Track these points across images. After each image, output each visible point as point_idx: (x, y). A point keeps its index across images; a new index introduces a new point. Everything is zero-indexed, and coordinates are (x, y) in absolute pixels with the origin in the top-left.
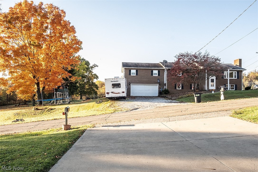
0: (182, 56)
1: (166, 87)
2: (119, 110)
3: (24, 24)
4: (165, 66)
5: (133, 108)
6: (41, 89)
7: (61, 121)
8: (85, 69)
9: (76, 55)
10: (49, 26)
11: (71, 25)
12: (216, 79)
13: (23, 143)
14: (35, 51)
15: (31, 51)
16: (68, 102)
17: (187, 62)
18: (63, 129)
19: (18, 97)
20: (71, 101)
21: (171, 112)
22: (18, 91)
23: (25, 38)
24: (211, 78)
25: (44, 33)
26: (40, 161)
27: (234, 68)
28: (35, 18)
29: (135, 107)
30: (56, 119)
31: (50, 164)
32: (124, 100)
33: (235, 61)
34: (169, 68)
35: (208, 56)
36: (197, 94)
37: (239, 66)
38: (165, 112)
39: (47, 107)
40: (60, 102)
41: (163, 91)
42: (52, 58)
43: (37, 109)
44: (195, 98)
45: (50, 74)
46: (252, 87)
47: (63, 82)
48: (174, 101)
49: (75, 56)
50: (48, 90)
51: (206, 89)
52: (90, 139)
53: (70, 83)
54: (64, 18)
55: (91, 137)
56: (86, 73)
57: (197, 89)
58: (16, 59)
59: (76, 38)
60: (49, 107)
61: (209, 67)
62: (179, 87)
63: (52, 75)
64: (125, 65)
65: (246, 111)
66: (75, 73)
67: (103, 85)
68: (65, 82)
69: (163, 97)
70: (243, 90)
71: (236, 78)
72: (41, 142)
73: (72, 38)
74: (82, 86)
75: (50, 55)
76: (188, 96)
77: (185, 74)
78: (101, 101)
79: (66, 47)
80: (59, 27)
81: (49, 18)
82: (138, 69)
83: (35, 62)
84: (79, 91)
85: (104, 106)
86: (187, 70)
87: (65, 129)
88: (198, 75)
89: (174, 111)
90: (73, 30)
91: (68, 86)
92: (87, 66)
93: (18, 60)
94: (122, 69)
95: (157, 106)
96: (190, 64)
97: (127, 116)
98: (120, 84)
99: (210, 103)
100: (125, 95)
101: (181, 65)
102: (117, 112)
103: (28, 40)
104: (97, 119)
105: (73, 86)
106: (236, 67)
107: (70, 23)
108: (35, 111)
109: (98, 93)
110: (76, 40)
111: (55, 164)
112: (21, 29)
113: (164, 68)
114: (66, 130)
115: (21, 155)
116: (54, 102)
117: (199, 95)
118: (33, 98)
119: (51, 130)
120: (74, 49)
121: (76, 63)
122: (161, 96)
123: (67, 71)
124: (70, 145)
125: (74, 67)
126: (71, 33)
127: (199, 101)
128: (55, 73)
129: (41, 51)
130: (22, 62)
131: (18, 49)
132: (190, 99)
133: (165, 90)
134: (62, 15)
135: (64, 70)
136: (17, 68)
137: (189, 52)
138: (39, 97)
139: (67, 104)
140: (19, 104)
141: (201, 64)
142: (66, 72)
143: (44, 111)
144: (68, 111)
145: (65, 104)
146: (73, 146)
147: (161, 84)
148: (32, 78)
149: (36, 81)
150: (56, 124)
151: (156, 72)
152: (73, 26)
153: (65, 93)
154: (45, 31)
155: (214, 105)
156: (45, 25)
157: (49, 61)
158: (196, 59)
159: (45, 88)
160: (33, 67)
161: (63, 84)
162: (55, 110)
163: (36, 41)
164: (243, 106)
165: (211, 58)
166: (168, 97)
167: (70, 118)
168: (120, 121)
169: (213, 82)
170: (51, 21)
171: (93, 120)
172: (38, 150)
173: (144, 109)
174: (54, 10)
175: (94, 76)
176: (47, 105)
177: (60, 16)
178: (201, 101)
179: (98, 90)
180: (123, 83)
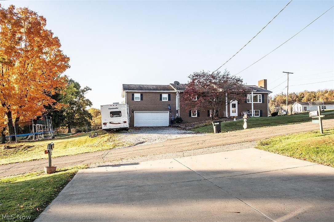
0: (196, 76)
1: (178, 115)
2: (120, 144)
4: (177, 89)
5: (138, 142)
6: (14, 120)
7: (43, 162)
8: (74, 93)
9: (62, 75)
10: (24, 38)
11: (53, 37)
12: (238, 103)
14: (4, 70)
16: (52, 137)
17: (203, 83)
18: (46, 173)
20: (55, 135)
21: (185, 145)
24: (232, 102)
25: (16, 47)
27: (258, 90)
28: (4, 26)
29: (140, 140)
30: (36, 160)
32: (126, 133)
33: (259, 82)
34: (182, 91)
35: (228, 76)
36: (216, 122)
37: (264, 88)
38: (178, 146)
39: (23, 145)
40: (40, 137)
41: (175, 120)
42: (28, 79)
43: (9, 148)
44: (214, 127)
45: (25, 101)
46: (279, 113)
47: (44, 110)
48: (189, 132)
49: (61, 77)
50: (24, 122)
51: (227, 116)
52: (82, 184)
53: (54, 112)
54: (44, 27)
55: (84, 180)
56: (75, 99)
57: (215, 116)
59: (61, 52)
60: (25, 145)
61: (230, 90)
62: (194, 115)
63: (29, 102)
64: (126, 88)
65: (273, 141)
66: (61, 99)
67: (98, 113)
68: (47, 111)
69: (175, 126)
70: (269, 117)
71: (261, 102)
72: (15, 191)
73: (55, 52)
74: (71, 116)
75: (25, 75)
76: (206, 125)
77: (201, 98)
78: (96, 134)
79: (48, 65)
80: (37, 39)
81: (23, 26)
82: (143, 92)
83: (4, 84)
84: (67, 122)
85: (100, 141)
86: (203, 93)
87: (48, 173)
88: (217, 99)
89: (188, 144)
90: (57, 42)
91: (52, 116)
92: (77, 89)
94: (123, 93)
95: (168, 139)
96: (207, 86)
97: (130, 153)
98: (120, 112)
99: (231, 132)
100: (127, 125)
101: (196, 87)
102: (117, 147)
104: (91, 158)
105: (58, 116)
106: (260, 89)
107: (52, 34)
108: (5, 150)
109: (92, 124)
110: (61, 55)
111: (36, 218)
113: (176, 91)
114: (50, 173)
116: (32, 137)
117: (218, 123)
118: (2, 133)
119: (28, 174)
120: (59, 67)
121: (61, 86)
122: (173, 126)
123: (49, 96)
124: (55, 193)
125: (59, 90)
126: (54, 47)
127: (219, 131)
128: (32, 99)
129: (13, 70)
132: (208, 129)
133: (178, 118)
135: (46, 94)
137: (206, 72)
138: (12, 130)
139: (50, 139)
141: (220, 85)
142: (49, 98)
143: (19, 149)
144: (51, 149)
145: (48, 140)
146: (60, 194)
147: (172, 111)
149: (6, 110)
150: (35, 166)
151: (165, 96)
152: (56, 38)
153: (48, 125)
154: (17, 43)
155: (237, 134)
156: (18, 35)
157: (24, 84)
158: (214, 80)
159: (19, 119)
160: (2, 92)
161: (44, 114)
162: (33, 147)
163: (6, 57)
164: (270, 135)
165: (232, 79)
166: (181, 127)
167: (55, 158)
168: (122, 159)
169: (235, 107)
170: (26, 30)
171: (86, 158)
172: (11, 202)
173: (152, 143)
174: (30, 16)
175: (86, 102)
176: (22, 142)
177: (39, 24)
178: (221, 131)
179: (92, 120)
180: (125, 110)
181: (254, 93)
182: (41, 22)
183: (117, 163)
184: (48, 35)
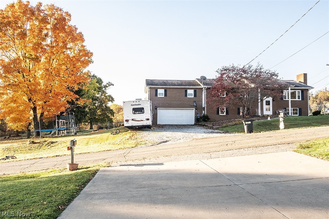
0: (225, 70)
1: (204, 112)
2: (143, 143)
3: (17, 31)
4: (204, 84)
5: (162, 141)
6: (39, 116)
7: (65, 158)
8: (97, 89)
9: (85, 70)
10: (50, 34)
11: (78, 32)
12: (273, 100)
13: (15, 189)
14: (31, 66)
15: (26, 66)
16: (74, 133)
17: (232, 78)
18: (68, 169)
19: (8, 126)
20: (78, 132)
21: (212, 145)
22: (8, 118)
23: (18, 49)
24: (266, 99)
25: (42, 43)
26: (37, 213)
27: (297, 85)
28: (32, 23)
29: (164, 139)
30: (59, 156)
31: (52, 217)
32: (149, 130)
33: (298, 76)
34: (209, 87)
35: (261, 70)
36: (248, 121)
37: (304, 83)
38: (205, 146)
39: (46, 140)
40: (63, 133)
41: (201, 118)
42: (53, 74)
43: (33, 143)
44: (245, 127)
45: (50, 96)
46: (322, 112)
47: (68, 106)
48: (216, 131)
50: (48, 118)
51: (260, 114)
52: (104, 183)
53: (76, 107)
54: (68, 22)
55: (106, 179)
56: (98, 94)
57: (247, 115)
58: (6, 76)
59: (85, 47)
60: (49, 140)
61: (263, 85)
62: (222, 112)
63: (53, 97)
64: (149, 83)
65: (316, 143)
66: (83, 95)
67: (120, 109)
68: (70, 106)
69: (202, 125)
70: (310, 116)
71: (300, 100)
72: (39, 187)
73: (79, 48)
74: (93, 112)
75: (50, 71)
76: (235, 124)
77: (230, 94)
78: (118, 131)
79: (72, 60)
80: (62, 34)
81: (49, 22)
82: (167, 88)
83: (31, 80)
84: (89, 118)
85: (122, 138)
86: (233, 89)
87: (70, 170)
88: (248, 96)
89: (216, 145)
90: (80, 38)
91: (74, 111)
92: (100, 84)
93: (8, 78)
94: (146, 89)
95: (194, 138)
96: (237, 81)
97: (153, 152)
98: (143, 108)
99: (265, 133)
100: (149, 123)
101: (225, 82)
102: (140, 146)
103: (23, 52)
104: (113, 156)
105: (81, 112)
106: (299, 84)
107: (76, 29)
108: (30, 145)
109: (114, 121)
110: (84, 50)
111: (58, 216)
112: (14, 38)
113: (202, 86)
114: (72, 171)
115: (12, 205)
116: (55, 133)
117: (250, 123)
118: (28, 128)
119: (51, 170)
120: (83, 62)
121: (84, 81)
122: (199, 124)
123: (73, 91)
124: (77, 191)
125: (82, 86)
126: (78, 42)
127: (250, 131)
128: (57, 95)
129: (39, 65)
130: (14, 81)
131: (9, 64)
132: (238, 129)
133: (204, 116)
134: (67, 18)
135: (69, 90)
136: (8, 88)
137: (236, 65)
138: (36, 126)
139: (73, 135)
140: (10, 136)
141: (252, 80)
142: (72, 93)
143: (43, 145)
144: (74, 145)
145: (70, 136)
146: (82, 192)
147: (198, 108)
148: (26, 101)
149: (32, 106)
150: (58, 162)
151: (191, 92)
152: (80, 33)
153: (70, 121)
154: (44, 39)
155: (271, 135)
156: (45, 32)
157: (49, 79)
158: (245, 75)
159: (43, 114)
160: (28, 87)
161: (67, 109)
162: (57, 143)
163: (33, 53)
164: (311, 137)
165: (265, 73)
166: (207, 126)
167: (77, 154)
168: (144, 158)
169: (269, 104)
170: (52, 26)
171: (107, 156)
172: (35, 198)
173: (176, 142)
174: (56, 12)
175: (108, 98)
176: (46, 137)
177: (64, 19)
178: (253, 131)
179: (114, 116)
180: (147, 107)
181: (291, 89)
182: (66, 18)
183: (139, 163)
184: (72, 30)
